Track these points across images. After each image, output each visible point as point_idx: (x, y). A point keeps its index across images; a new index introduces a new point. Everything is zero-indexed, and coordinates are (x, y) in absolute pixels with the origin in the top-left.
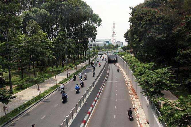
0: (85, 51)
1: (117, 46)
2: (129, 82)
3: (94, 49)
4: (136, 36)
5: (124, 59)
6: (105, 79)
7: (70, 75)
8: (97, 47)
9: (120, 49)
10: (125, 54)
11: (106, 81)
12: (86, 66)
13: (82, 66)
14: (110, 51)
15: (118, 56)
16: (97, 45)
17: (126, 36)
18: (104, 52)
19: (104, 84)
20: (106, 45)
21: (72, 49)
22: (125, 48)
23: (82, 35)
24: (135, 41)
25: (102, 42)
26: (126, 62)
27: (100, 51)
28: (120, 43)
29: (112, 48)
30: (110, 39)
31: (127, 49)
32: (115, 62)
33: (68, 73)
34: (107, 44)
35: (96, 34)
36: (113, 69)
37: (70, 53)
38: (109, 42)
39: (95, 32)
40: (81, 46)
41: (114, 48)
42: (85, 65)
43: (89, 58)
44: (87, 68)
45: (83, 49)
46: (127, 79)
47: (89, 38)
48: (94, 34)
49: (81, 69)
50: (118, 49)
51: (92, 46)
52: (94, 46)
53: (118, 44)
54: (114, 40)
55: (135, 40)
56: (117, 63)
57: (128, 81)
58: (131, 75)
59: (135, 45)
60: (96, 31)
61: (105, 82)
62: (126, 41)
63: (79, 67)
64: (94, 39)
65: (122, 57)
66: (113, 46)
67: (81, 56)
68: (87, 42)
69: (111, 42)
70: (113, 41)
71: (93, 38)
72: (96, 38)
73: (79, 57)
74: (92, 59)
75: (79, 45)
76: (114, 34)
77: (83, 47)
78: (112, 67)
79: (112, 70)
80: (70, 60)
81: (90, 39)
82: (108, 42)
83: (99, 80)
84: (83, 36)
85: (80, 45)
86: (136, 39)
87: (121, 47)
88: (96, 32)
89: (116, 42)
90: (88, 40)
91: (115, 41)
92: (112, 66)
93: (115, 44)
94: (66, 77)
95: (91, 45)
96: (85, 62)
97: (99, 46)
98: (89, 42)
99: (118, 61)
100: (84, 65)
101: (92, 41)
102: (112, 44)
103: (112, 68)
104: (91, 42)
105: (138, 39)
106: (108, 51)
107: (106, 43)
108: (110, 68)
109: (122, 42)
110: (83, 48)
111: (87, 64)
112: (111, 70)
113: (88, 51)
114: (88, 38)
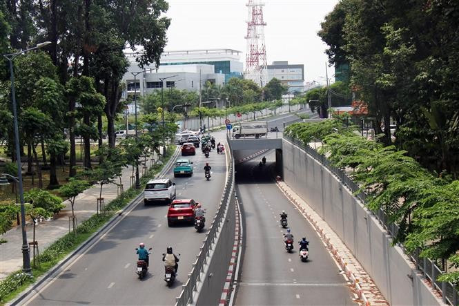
0: (104, 118)
1: (275, 91)
2: (366, 287)
3: (150, 108)
4: (391, 31)
5: (321, 157)
6: (231, 268)
7: (42, 250)
8: (169, 95)
9: (290, 104)
10: (330, 131)
11: (239, 281)
12: (119, 203)
13: (101, 199)
14: (238, 114)
15: (287, 142)
16: (168, 83)
17: (333, 32)
18: (205, 121)
19: (229, 296)
20: (213, 81)
21: (44, 106)
22: (319, 101)
23: (88, 26)
24: (388, 57)
25: (192, 69)
26: (341, 174)
27: (187, 118)
28: (287, 71)
29: (248, 101)
30: (233, 51)
31: (335, 105)
32: (269, 174)
33: (30, 240)
34: (221, 78)
35: (167, 23)
36: (264, 214)
37: (34, 127)
38: (232, 71)
39: (157, 13)
40: (88, 89)
41: (257, 99)
42: (114, 197)
43: (137, 157)
44: (126, 214)
45: (98, 108)
46: (353, 269)
47: (128, 45)
48: (153, 24)
49: (99, 220)
50: (280, 105)
51: (140, 91)
52: (151, 90)
53: (279, 75)
54: (254, 57)
55: (386, 50)
56: (282, 179)
57: (358, 277)
58: (378, 245)
59: (386, 80)
60: (165, 7)
61: (231, 289)
62: (331, 62)
63: (87, 205)
64: (154, 52)
65: (312, 145)
66: (254, 87)
67: (87, 146)
68: (119, 68)
69: (240, 65)
70: (251, 62)
71: (147, 47)
72: (163, 44)
73: (78, 151)
74: (149, 164)
75: (75, 84)
76: (256, 19)
77: (99, 95)
78: (254, 204)
79: (260, 219)
80: (26, 166)
81: (132, 53)
82: (222, 66)
83: (208, 277)
84: (97, 33)
85: (85, 83)
86: (395, 46)
87: (296, 93)
88: (162, 15)
89: (270, 67)
90: (122, 55)
91: (261, 63)
92: (256, 195)
93: (261, 79)
94: (17, 264)
95: (135, 85)
96: (117, 180)
97: (179, 87)
98: (129, 69)
99: (286, 172)
100: (110, 194)
101: (143, 62)
102: (247, 77)
103: (257, 210)
104: (141, 65)
105: (403, 47)
106: (227, 114)
107: (217, 71)
108: (248, 207)
109: (301, 67)
110: (98, 102)
111: (127, 187)
112: (252, 223)
113: (120, 116)
114: (123, 47)
